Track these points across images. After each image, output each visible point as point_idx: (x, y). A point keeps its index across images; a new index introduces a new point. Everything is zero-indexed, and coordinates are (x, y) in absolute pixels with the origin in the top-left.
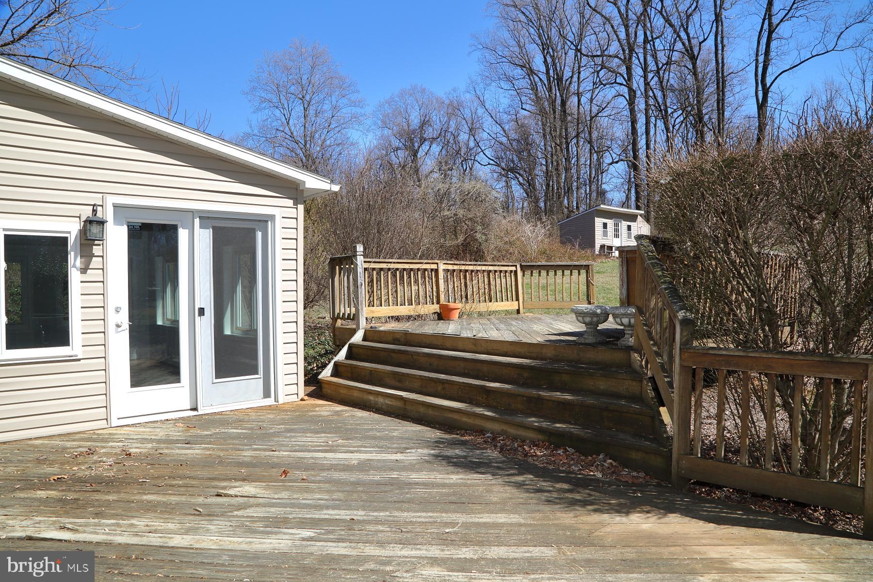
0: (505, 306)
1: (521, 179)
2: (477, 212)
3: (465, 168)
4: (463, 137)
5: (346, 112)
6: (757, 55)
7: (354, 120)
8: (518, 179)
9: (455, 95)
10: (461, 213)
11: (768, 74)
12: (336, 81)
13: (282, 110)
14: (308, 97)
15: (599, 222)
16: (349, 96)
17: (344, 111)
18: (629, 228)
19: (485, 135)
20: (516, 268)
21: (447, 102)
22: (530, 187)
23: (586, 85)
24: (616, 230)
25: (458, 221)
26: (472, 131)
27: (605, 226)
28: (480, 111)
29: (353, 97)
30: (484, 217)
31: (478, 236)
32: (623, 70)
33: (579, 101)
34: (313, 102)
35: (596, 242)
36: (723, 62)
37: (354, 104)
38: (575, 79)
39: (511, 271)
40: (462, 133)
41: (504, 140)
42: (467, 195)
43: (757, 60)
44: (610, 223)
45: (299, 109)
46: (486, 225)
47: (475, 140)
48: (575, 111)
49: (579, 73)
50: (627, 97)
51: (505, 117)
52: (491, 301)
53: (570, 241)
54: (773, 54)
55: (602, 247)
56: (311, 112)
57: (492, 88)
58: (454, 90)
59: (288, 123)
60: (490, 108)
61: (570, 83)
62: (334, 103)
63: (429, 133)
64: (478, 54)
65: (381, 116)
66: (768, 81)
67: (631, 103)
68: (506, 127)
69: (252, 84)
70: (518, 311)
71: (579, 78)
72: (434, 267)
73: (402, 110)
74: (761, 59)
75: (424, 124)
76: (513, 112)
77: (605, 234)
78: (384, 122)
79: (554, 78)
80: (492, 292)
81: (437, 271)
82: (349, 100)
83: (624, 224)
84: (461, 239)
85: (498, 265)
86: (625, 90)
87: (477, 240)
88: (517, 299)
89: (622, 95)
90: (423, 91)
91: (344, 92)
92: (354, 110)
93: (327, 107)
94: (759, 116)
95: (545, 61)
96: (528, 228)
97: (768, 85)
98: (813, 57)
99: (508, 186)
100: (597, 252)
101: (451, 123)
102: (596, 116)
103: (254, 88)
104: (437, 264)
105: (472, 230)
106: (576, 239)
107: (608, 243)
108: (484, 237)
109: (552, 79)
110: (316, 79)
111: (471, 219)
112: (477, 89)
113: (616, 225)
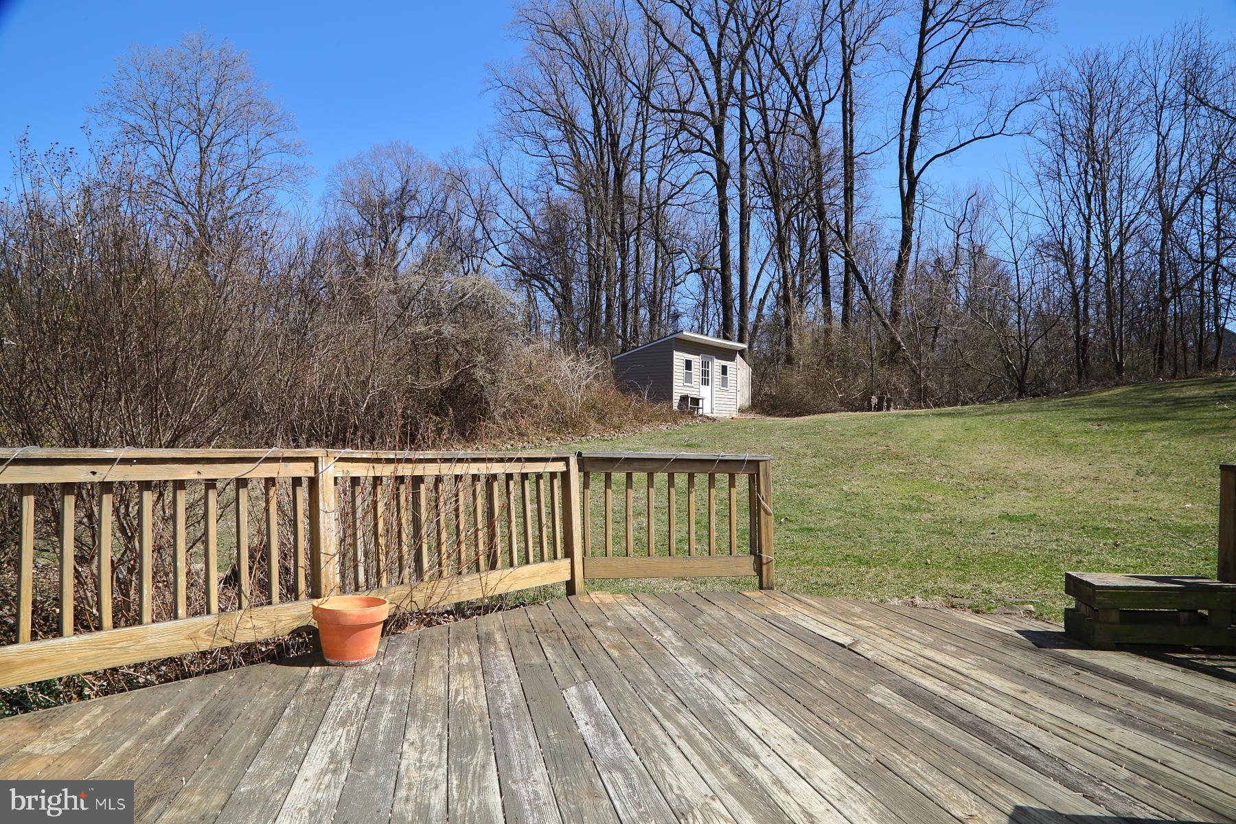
0: (533, 576)
1: (551, 291)
2: (478, 330)
3: (466, 269)
4: (467, 222)
5: (271, 162)
6: (902, 128)
7: (285, 174)
8: (546, 290)
9: (456, 160)
10: (448, 329)
11: (915, 158)
12: (257, 110)
13: (160, 147)
14: (208, 131)
15: (679, 358)
16: (280, 135)
17: (269, 158)
18: (724, 370)
19: (500, 224)
20: (568, 465)
21: (446, 169)
22: (564, 303)
23: (654, 155)
24: (705, 373)
25: (443, 344)
26: (480, 216)
27: (688, 365)
28: (495, 188)
29: (286, 137)
30: (490, 340)
31: (479, 373)
32: (710, 134)
33: (642, 178)
34: (216, 140)
35: (674, 391)
36: (851, 135)
37: (285, 148)
38: (637, 146)
39: (553, 475)
40: (464, 217)
41: (529, 232)
42: (461, 298)
43: (902, 136)
44: (696, 360)
45: (190, 151)
46: (494, 355)
47: (484, 228)
48: (636, 192)
49: (644, 138)
50: (715, 176)
51: (530, 195)
52: (493, 566)
53: (636, 390)
54: (922, 130)
55: (684, 399)
56: (213, 158)
57: (513, 152)
58: (456, 152)
59: (170, 171)
60: (509, 184)
61: (629, 154)
62: (253, 143)
63: (414, 210)
64: (493, 96)
65: (340, 184)
66: (917, 167)
67: (721, 185)
68: (532, 212)
69: (107, 97)
70: (570, 587)
71: (643, 146)
72: (303, 470)
73: (374, 178)
74: (907, 135)
75: (405, 195)
76: (544, 188)
77: (688, 379)
78: (344, 193)
79: (607, 140)
80: (498, 539)
81: (313, 482)
82: (278, 141)
83: (717, 364)
84: (447, 376)
85: (519, 460)
86: (711, 165)
87: (476, 380)
88: (569, 553)
89: (708, 172)
90: (409, 151)
91: (269, 129)
92: (286, 159)
93: (239, 148)
94: (904, 217)
95: (595, 114)
96: (564, 364)
97: (916, 173)
98: (976, 139)
99: (531, 300)
100: (675, 407)
101: (449, 201)
102: (665, 202)
103: (110, 106)
104: (314, 460)
105: (468, 362)
106: (644, 385)
107: (692, 393)
108: (488, 376)
109: (603, 142)
110: (223, 102)
111: (466, 343)
112: (491, 153)
113: (705, 364)
